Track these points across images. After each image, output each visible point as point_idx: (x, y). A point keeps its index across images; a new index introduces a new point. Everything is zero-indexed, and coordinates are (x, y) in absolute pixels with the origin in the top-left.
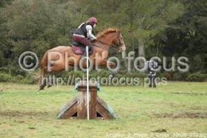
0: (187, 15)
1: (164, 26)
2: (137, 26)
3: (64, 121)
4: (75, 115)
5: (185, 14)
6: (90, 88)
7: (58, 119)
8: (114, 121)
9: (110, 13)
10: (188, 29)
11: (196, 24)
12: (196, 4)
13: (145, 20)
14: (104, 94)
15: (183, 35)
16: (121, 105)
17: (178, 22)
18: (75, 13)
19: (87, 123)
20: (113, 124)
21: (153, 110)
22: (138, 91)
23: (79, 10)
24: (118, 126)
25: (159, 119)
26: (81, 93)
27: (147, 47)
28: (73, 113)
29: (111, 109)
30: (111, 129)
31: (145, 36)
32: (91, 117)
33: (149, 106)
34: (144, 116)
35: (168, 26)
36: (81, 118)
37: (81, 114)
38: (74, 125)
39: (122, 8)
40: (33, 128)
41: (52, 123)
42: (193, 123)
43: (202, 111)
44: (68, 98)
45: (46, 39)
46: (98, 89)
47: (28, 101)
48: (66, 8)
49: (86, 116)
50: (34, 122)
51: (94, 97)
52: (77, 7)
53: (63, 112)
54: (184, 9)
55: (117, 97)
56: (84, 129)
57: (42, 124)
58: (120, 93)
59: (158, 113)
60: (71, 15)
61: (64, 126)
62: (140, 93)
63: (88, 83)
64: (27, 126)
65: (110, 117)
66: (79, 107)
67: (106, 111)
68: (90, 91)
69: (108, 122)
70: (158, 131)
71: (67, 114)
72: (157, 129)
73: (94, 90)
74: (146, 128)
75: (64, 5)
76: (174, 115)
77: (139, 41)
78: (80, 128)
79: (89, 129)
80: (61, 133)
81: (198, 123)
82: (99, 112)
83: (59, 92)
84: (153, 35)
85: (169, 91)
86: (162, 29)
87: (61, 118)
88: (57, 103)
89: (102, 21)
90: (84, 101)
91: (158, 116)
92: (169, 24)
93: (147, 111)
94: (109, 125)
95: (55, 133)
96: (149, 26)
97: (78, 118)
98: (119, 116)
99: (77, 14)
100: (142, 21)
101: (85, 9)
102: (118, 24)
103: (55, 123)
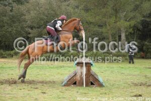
1: (140, 18)
2: (120, 18)
3: (67, 88)
4: (75, 83)
6: (86, 64)
7: (63, 86)
8: (104, 88)
9: (100, 9)
13: (126, 14)
16: (108, 76)
19: (84, 89)
20: (103, 90)
21: (132, 81)
22: (121, 66)
23: (77, 7)
24: (106, 92)
25: (137, 87)
26: (79, 67)
27: (127, 34)
28: (73, 82)
29: (101, 79)
30: (101, 94)
31: (126, 26)
32: (87, 85)
33: (129, 77)
34: (125, 85)
35: (143, 19)
36: (79, 86)
37: (79, 83)
38: (74, 91)
39: (109, 6)
40: (45, 93)
41: (58, 89)
44: (70, 71)
46: (92, 65)
47: (41, 73)
48: (68, 6)
49: (83, 84)
50: (45, 88)
51: (89, 70)
52: (76, 5)
53: (66, 82)
56: (82, 94)
57: (51, 89)
58: (108, 67)
59: (135, 82)
60: (72, 10)
61: (67, 92)
62: (122, 68)
64: (40, 91)
65: (101, 85)
66: (78, 77)
67: (97, 80)
68: (86, 66)
69: (99, 89)
70: (136, 96)
71: (69, 83)
72: (135, 94)
73: (88, 65)
74: (127, 93)
75: (67, 3)
76: (147, 84)
77: (122, 29)
78: (79, 93)
79: (85, 93)
80: (65, 96)
82: (92, 81)
83: (63, 66)
84: (132, 25)
85: (143, 66)
86: (139, 20)
87: (65, 86)
88: (62, 74)
89: (95, 15)
90: (81, 73)
91: (136, 85)
92: (144, 17)
93: (127, 81)
94: (99, 91)
95: (60, 97)
96: (129, 18)
97: (77, 86)
98: (107, 84)
99: (76, 10)
100: (124, 15)
101: (82, 6)
102: (106, 17)
103: (60, 89)
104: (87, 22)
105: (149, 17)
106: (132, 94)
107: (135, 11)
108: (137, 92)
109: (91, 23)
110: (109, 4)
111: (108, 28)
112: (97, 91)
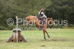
0: (52, 5)
1: (44, 9)
2: (35, 9)
3: (8, 43)
4: (13, 41)
7: (6, 42)
8: (27, 43)
9: (25, 4)
10: (52, 10)
11: (56, 8)
12: (55, 1)
14: (23, 33)
15: (51, 12)
16: (29, 37)
18: (12, 4)
19: (17, 44)
20: (26, 44)
21: (41, 39)
23: (14, 3)
24: (28, 44)
25: (43, 42)
26: (14, 33)
28: (12, 40)
29: (25, 39)
30: (25, 46)
32: (18, 42)
33: (39, 37)
34: (37, 41)
35: (46, 9)
36: (15, 42)
37: (15, 40)
38: (12, 45)
39: (29, 3)
43: (57, 39)
45: (2, 14)
46: (21, 32)
48: (9, 3)
49: (17, 41)
51: (19, 34)
52: (13, 2)
53: (8, 40)
54: (51, 3)
55: (28, 34)
56: (16, 46)
57: (0, 44)
58: (29, 33)
59: (42, 39)
61: (8, 45)
62: (36, 33)
63: (17, 30)
66: (14, 38)
68: (18, 32)
69: (24, 43)
70: (42, 46)
74: (38, 45)
75: (8, 1)
76: (48, 40)
77: (36, 14)
78: (14, 45)
79: (18, 46)
80: (7, 47)
81: (56, 43)
82: (21, 39)
83: (7, 33)
87: (7, 42)
88: (6, 37)
89: (22, 7)
90: (16, 36)
93: (38, 39)
94: (25, 44)
95: (5, 48)
96: (39, 9)
98: (28, 41)
100: (37, 7)
101: (16, 3)
102: (28, 8)
103: (5, 44)
104: (18, 11)
105: (49, 8)
107: (42, 5)
108: (43, 44)
109: (20, 11)
111: (29, 14)
112: (23, 44)
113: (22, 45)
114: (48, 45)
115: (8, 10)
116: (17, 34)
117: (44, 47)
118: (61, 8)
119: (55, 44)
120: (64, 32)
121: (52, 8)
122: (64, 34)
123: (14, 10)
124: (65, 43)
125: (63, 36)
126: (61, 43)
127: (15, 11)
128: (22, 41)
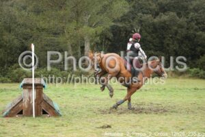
0: (132, 12)
1: (109, 24)
2: (83, 23)
3: (9, 119)
4: (21, 113)
5: (130, 12)
6: (36, 85)
8: (60, 118)
9: (57, 10)
10: (132, 26)
11: (141, 22)
12: (140, 2)
13: (90, 18)
14: (50, 92)
15: (128, 32)
16: (66, 102)
17: (123, 19)
18: (21, 10)
19: (33, 121)
20: (59, 121)
21: (98, 107)
22: (85, 88)
23: (24, 8)
24: (63, 123)
25: (104, 115)
26: (26, 91)
27: (92, 44)
28: (18, 111)
29: (56, 106)
30: (57, 126)
31: (91, 34)
32: (37, 115)
33: (95, 102)
34: (89, 113)
35: (113, 24)
36: (27, 116)
37: (27, 111)
38: (19, 123)
39: (68, 6)
42: (138, 118)
43: (146, 107)
44: (14, 96)
46: (44, 87)
48: (12, 6)
49: (32, 113)
51: (39, 94)
52: (23, 5)
53: (8, 111)
54: (128, 6)
55: (63, 95)
56: (30, 126)
58: (66, 90)
59: (103, 109)
61: (9, 125)
62: (86, 90)
63: (33, 81)
65: (56, 114)
66: (25, 104)
67: (52, 108)
68: (36, 88)
69: (53, 119)
70: (103, 127)
71: (12, 112)
72: (102, 126)
73: (39, 87)
74: (91, 124)
77: (85, 38)
78: (26, 126)
79: (35, 126)
80: (6, 131)
81: (142, 118)
82: (45, 109)
83: (5, 90)
84: (99, 32)
86: (108, 26)
87: (6, 116)
88: (2, 101)
89: (48, 19)
90: (29, 98)
91: (103, 112)
92: (114, 22)
93: (92, 107)
94: (55, 122)
96: (95, 23)
97: (23, 116)
98: (65, 113)
99: (23, 12)
100: (88, 18)
101: (31, 7)
102: (64, 21)
104: (38, 29)
105: (121, 21)
106: (98, 125)
108: (105, 123)
109: (43, 30)
110: (68, 4)
111: (67, 36)
112: (50, 123)
113: (46, 124)
114: (118, 123)
115: (10, 27)
116: (34, 92)
117: (109, 129)
118: (156, 20)
119: (139, 121)
120: (165, 89)
121: (130, 22)
122: (163, 92)
123: (25, 25)
124: (165, 117)
125: (161, 99)
126: (156, 117)
127: (29, 30)
128: (46, 113)
